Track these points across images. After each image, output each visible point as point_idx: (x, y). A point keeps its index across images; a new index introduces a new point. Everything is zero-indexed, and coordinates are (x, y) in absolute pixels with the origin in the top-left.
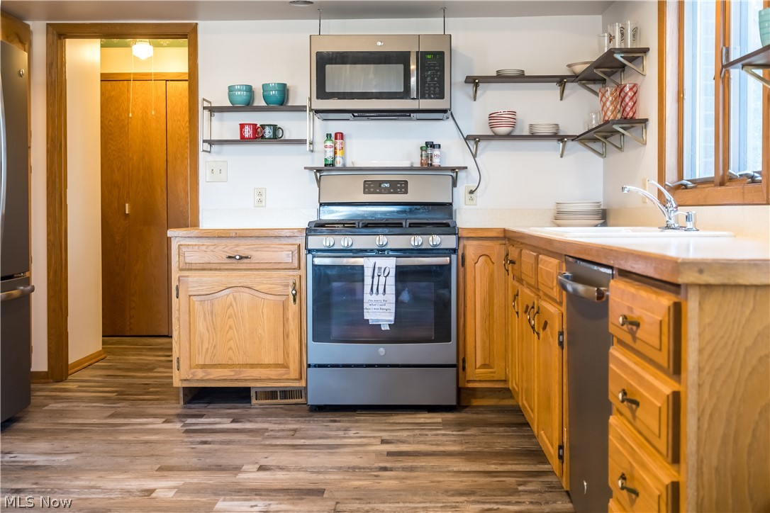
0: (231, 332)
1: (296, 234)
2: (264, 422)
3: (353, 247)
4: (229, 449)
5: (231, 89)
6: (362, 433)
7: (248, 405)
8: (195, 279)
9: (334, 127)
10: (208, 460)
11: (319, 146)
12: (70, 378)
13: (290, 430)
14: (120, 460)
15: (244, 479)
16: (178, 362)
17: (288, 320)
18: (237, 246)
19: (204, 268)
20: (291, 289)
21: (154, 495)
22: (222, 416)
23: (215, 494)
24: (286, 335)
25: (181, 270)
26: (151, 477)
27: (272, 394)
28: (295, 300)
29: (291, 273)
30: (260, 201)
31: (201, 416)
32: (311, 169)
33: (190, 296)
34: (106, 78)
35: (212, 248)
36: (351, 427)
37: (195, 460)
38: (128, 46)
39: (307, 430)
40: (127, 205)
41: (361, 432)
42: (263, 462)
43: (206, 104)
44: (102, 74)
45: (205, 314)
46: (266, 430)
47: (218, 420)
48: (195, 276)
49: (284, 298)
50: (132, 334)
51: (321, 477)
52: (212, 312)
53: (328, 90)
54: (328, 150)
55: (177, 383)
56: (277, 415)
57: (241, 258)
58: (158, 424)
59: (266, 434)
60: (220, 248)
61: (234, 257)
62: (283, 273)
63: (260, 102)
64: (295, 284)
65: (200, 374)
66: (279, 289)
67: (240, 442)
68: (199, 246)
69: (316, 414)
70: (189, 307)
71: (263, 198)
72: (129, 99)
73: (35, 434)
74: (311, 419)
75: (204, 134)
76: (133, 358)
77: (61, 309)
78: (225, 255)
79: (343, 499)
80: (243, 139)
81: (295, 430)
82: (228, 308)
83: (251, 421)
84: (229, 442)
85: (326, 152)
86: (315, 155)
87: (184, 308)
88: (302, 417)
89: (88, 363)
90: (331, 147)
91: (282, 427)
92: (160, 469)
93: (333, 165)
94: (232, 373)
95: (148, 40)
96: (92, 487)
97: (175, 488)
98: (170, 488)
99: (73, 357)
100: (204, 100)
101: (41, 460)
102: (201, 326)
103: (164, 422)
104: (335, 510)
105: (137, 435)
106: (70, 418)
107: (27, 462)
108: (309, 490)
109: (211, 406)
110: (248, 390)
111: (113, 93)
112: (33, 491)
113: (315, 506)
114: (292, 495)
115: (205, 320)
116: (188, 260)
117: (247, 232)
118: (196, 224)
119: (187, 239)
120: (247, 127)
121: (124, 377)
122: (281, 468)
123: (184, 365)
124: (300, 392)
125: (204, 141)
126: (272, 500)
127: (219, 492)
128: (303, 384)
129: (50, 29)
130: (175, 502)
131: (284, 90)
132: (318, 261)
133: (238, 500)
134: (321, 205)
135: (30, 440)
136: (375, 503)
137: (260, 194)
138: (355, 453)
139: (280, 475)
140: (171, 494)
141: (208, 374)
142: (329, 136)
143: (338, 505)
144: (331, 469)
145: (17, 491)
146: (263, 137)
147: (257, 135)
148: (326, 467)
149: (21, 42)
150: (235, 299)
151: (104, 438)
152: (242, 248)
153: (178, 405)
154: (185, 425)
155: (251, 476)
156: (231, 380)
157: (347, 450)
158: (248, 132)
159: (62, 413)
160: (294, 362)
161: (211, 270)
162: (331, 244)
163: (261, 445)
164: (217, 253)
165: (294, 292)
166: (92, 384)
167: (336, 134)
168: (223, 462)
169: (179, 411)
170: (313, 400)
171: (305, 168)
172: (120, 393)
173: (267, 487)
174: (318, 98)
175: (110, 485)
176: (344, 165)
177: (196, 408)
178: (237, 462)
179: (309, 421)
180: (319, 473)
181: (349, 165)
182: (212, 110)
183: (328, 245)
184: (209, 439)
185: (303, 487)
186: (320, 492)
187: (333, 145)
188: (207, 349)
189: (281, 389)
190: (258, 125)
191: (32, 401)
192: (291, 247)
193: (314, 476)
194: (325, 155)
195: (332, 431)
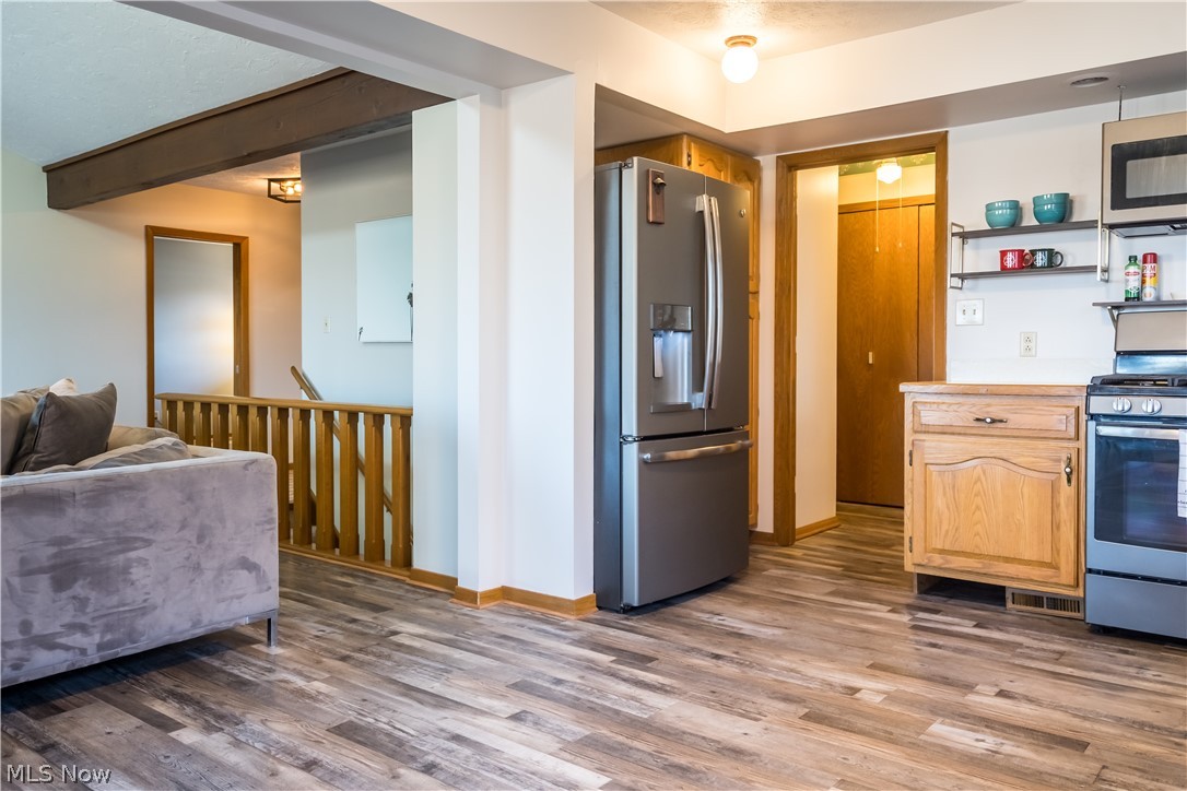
0: (978, 513)
1: (1073, 393)
2: (1019, 634)
3: (1162, 414)
4: (962, 659)
5: (989, 208)
6: (1167, 677)
7: (1002, 609)
8: (933, 444)
9: (1142, 246)
10: (932, 668)
11: (1117, 274)
12: (796, 543)
13: (1054, 652)
14: (829, 646)
15: (975, 702)
16: (911, 542)
17: (1058, 506)
18: (989, 405)
19: (944, 431)
20: (1063, 466)
21: (858, 695)
22: (964, 616)
23: (932, 712)
24: (1055, 526)
25: (916, 432)
26: (859, 673)
27: (1036, 600)
28: (1069, 481)
29: (1065, 444)
30: (1028, 349)
31: (936, 612)
32: (1104, 305)
33: (926, 464)
34: (845, 211)
35: (955, 407)
36: (1150, 665)
37: (917, 665)
38: (872, 170)
39: (1081, 656)
40: (871, 354)
41: (1168, 675)
42: (1006, 686)
43: (956, 230)
44: (840, 207)
45: (944, 488)
46: (1020, 645)
47: (958, 621)
48: (933, 441)
49: (1053, 477)
50: (875, 502)
51: (1087, 724)
52: (954, 487)
53: (1130, 195)
54: (1131, 278)
55: (909, 567)
56: (1040, 629)
57: (993, 421)
58: (882, 612)
59: (1019, 650)
60: (965, 408)
61: (984, 420)
62: (1052, 443)
63: (1030, 220)
64: (1070, 459)
65: (938, 560)
66: (1047, 465)
67: (979, 654)
68: (938, 404)
69: (1098, 637)
70: (925, 478)
71: (1032, 345)
72: (874, 231)
73: (748, 600)
74: (1090, 642)
75: (954, 266)
76: (870, 530)
77: (788, 467)
78: (972, 417)
79: (1115, 764)
80: (1005, 270)
81: (1062, 654)
82: (975, 483)
83: (1001, 630)
84: (965, 651)
85: (1127, 281)
86: (1111, 286)
87: (919, 478)
88: (1076, 637)
89: (818, 530)
90: (1136, 274)
91: (1044, 645)
92: (872, 666)
93: (1138, 298)
94: (980, 565)
95: (894, 159)
96: (792, 670)
97: (884, 693)
98: (879, 692)
99: (802, 520)
100: (953, 224)
101: (747, 629)
102: (939, 502)
103: (890, 611)
104: (1098, 775)
105: (855, 621)
106: (786, 588)
107: (733, 627)
108: (1065, 738)
109: (952, 601)
110: (1003, 589)
111: (857, 226)
112: (732, 660)
113: (1069, 762)
114: (1037, 739)
115: (945, 494)
116: (924, 421)
117: (1001, 388)
118: (942, 378)
119: (924, 396)
120: (1010, 255)
121: (856, 550)
122: (1029, 700)
123: (918, 546)
124: (1077, 604)
125: (952, 276)
126: (1007, 739)
127: (938, 710)
128: (1080, 593)
129: (781, 162)
130: (880, 710)
131: (1065, 204)
132: (1106, 431)
133: (960, 727)
134: (1118, 353)
135: (742, 605)
136: (1167, 783)
137: (1028, 340)
138: (1149, 704)
139: (1026, 709)
140: (878, 699)
141: (947, 562)
142: (1133, 259)
143: (1104, 770)
144: (1106, 716)
145: (717, 657)
146: (1033, 266)
147: (1025, 264)
148: (1098, 713)
149: (750, 179)
150: (984, 472)
151: (818, 617)
152: (996, 408)
153: (912, 594)
154: (914, 619)
155: (984, 700)
156: (978, 574)
157: (1136, 696)
158: (1011, 261)
159: (781, 581)
160: (1067, 563)
161: (953, 434)
162: (1126, 408)
163: (1008, 663)
164: (962, 413)
165: (1068, 470)
166: (819, 554)
167: (1145, 256)
168: (951, 674)
169: (910, 601)
170: (1093, 616)
171: (1094, 304)
172: (846, 568)
173: (1004, 720)
174: (1113, 208)
175: (812, 672)
176: (1158, 298)
177: (933, 601)
178: (971, 679)
179: (1085, 646)
180: (1085, 718)
181: (1166, 297)
182: (965, 236)
183: (1120, 408)
184: (941, 643)
185: (1056, 733)
186: (1079, 746)
187: (1140, 271)
188: (947, 532)
189: (1048, 595)
190: (1027, 251)
191: (750, 563)
192: (1065, 410)
193: (1076, 722)
194: (1127, 285)
195: (1118, 665)
